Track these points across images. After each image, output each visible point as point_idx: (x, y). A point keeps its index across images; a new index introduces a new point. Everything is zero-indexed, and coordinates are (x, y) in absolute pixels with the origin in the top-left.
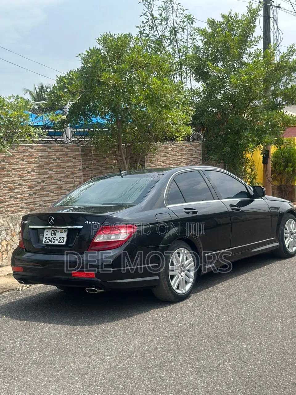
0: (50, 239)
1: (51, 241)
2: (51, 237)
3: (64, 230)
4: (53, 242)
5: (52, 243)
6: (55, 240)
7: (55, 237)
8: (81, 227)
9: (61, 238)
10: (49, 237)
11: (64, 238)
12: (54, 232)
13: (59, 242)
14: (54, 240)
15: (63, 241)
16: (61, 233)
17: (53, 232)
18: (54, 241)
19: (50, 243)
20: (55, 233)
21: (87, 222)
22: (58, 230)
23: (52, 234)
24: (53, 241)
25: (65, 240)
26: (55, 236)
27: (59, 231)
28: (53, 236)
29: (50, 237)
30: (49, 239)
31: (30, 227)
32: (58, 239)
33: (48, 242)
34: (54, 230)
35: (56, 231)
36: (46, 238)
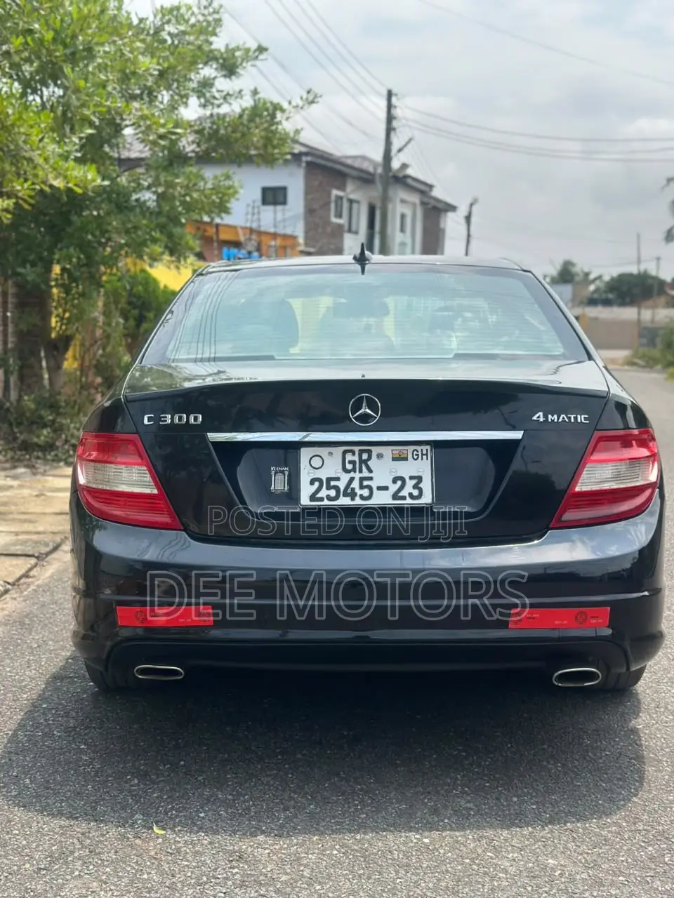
0: (342, 485)
1: (353, 495)
2: (345, 478)
3: (411, 448)
4: (362, 497)
5: (358, 501)
6: (370, 488)
7: (371, 479)
8: (517, 435)
9: (402, 479)
10: (329, 480)
11: (420, 479)
12: (356, 458)
13: (395, 497)
14: (362, 487)
15: (416, 493)
16: (394, 459)
17: (349, 457)
18: (366, 492)
19: (344, 501)
20: (365, 462)
21: (541, 414)
22: (375, 450)
23: (349, 467)
24: (359, 492)
25: (427, 485)
26: (365, 474)
27: (387, 451)
28: (357, 475)
29: (338, 479)
30: (337, 488)
31: (214, 436)
32: (388, 483)
33: (329, 498)
34: (356, 449)
35: (369, 452)
36: (317, 484)
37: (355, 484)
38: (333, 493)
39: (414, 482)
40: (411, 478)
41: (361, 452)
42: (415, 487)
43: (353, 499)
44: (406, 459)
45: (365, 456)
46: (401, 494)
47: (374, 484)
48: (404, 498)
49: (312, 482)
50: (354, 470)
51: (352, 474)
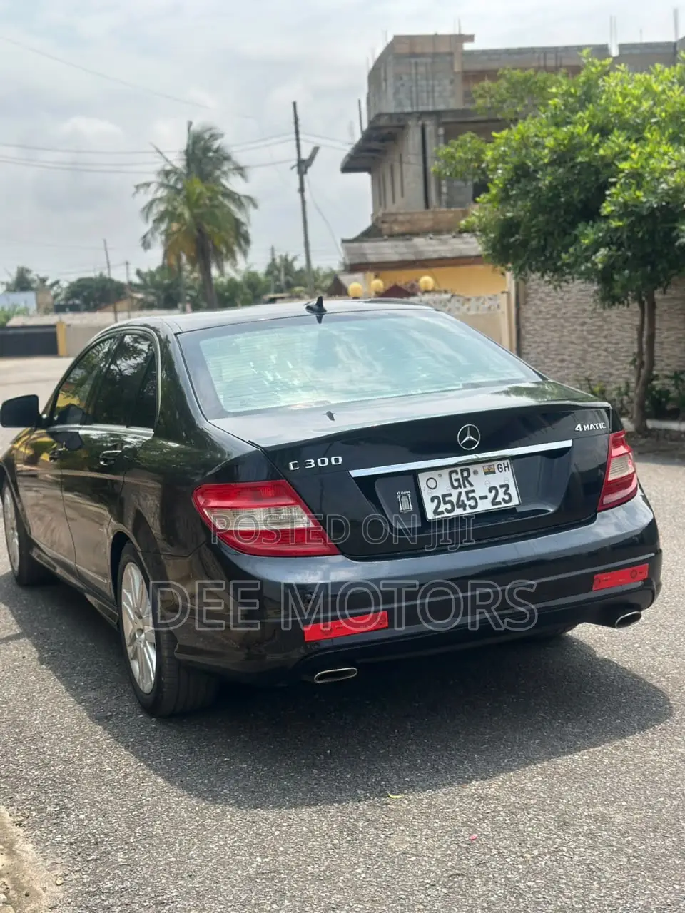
0: (454, 499)
1: (463, 506)
2: (455, 493)
3: (496, 463)
4: (471, 507)
5: (469, 510)
6: (474, 498)
7: (473, 491)
8: (568, 443)
9: (495, 488)
10: (444, 496)
11: (507, 487)
12: (459, 476)
13: (494, 503)
14: (469, 499)
15: (507, 498)
16: (486, 473)
17: (454, 476)
18: (472, 503)
19: (458, 512)
20: (466, 478)
22: (472, 468)
23: (456, 484)
24: (467, 503)
25: (513, 491)
26: (469, 488)
27: (479, 468)
28: (463, 490)
29: (450, 495)
30: (451, 502)
31: (355, 473)
32: (487, 493)
33: (448, 511)
34: (458, 469)
35: (468, 470)
36: (436, 501)
37: (463, 497)
38: (449, 506)
39: (504, 489)
40: (501, 486)
41: (462, 471)
42: (506, 493)
43: (465, 509)
44: (494, 472)
45: (465, 474)
46: (497, 500)
47: (476, 495)
48: (500, 503)
49: (432, 500)
50: (459, 486)
51: (459, 490)
